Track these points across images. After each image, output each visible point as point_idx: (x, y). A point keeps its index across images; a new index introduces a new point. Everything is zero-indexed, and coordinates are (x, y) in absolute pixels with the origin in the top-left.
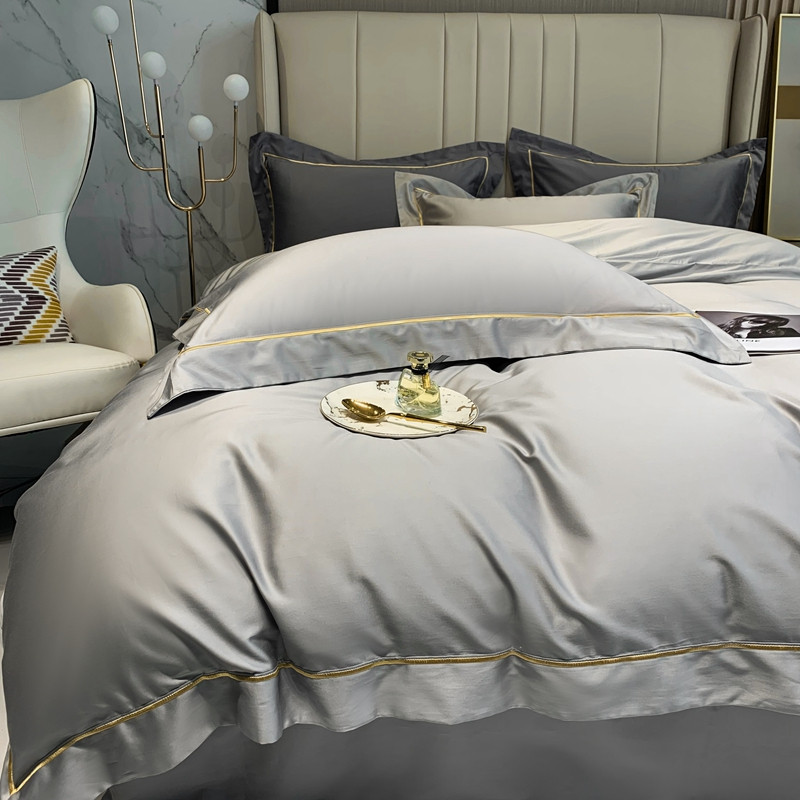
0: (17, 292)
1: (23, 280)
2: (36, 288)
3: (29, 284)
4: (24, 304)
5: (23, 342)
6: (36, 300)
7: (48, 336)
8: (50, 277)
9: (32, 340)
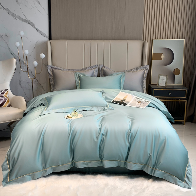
0: (2, 98)
1: (3, 96)
2: (5, 97)
3: (4, 97)
4: (3, 100)
5: (3, 107)
6: (5, 99)
7: (7, 106)
8: (7, 95)
9: (4, 107)
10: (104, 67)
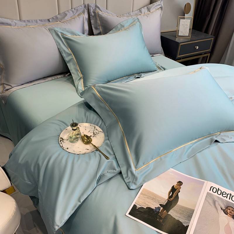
10: (97, 9)
